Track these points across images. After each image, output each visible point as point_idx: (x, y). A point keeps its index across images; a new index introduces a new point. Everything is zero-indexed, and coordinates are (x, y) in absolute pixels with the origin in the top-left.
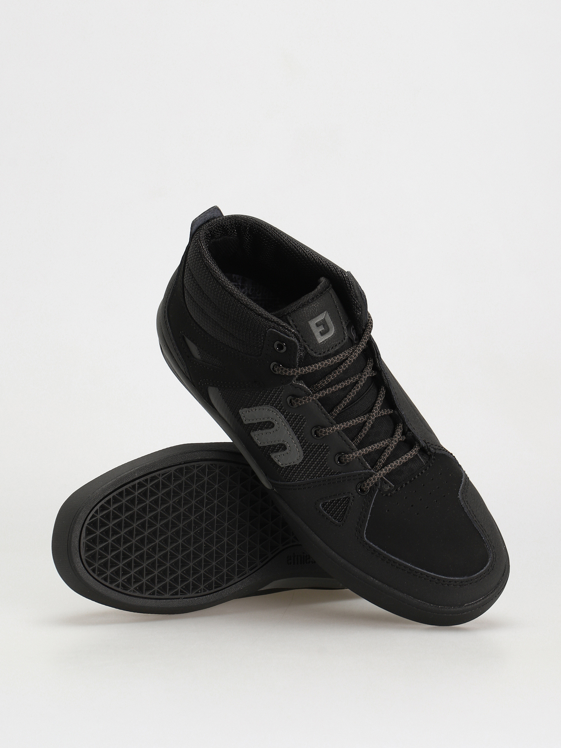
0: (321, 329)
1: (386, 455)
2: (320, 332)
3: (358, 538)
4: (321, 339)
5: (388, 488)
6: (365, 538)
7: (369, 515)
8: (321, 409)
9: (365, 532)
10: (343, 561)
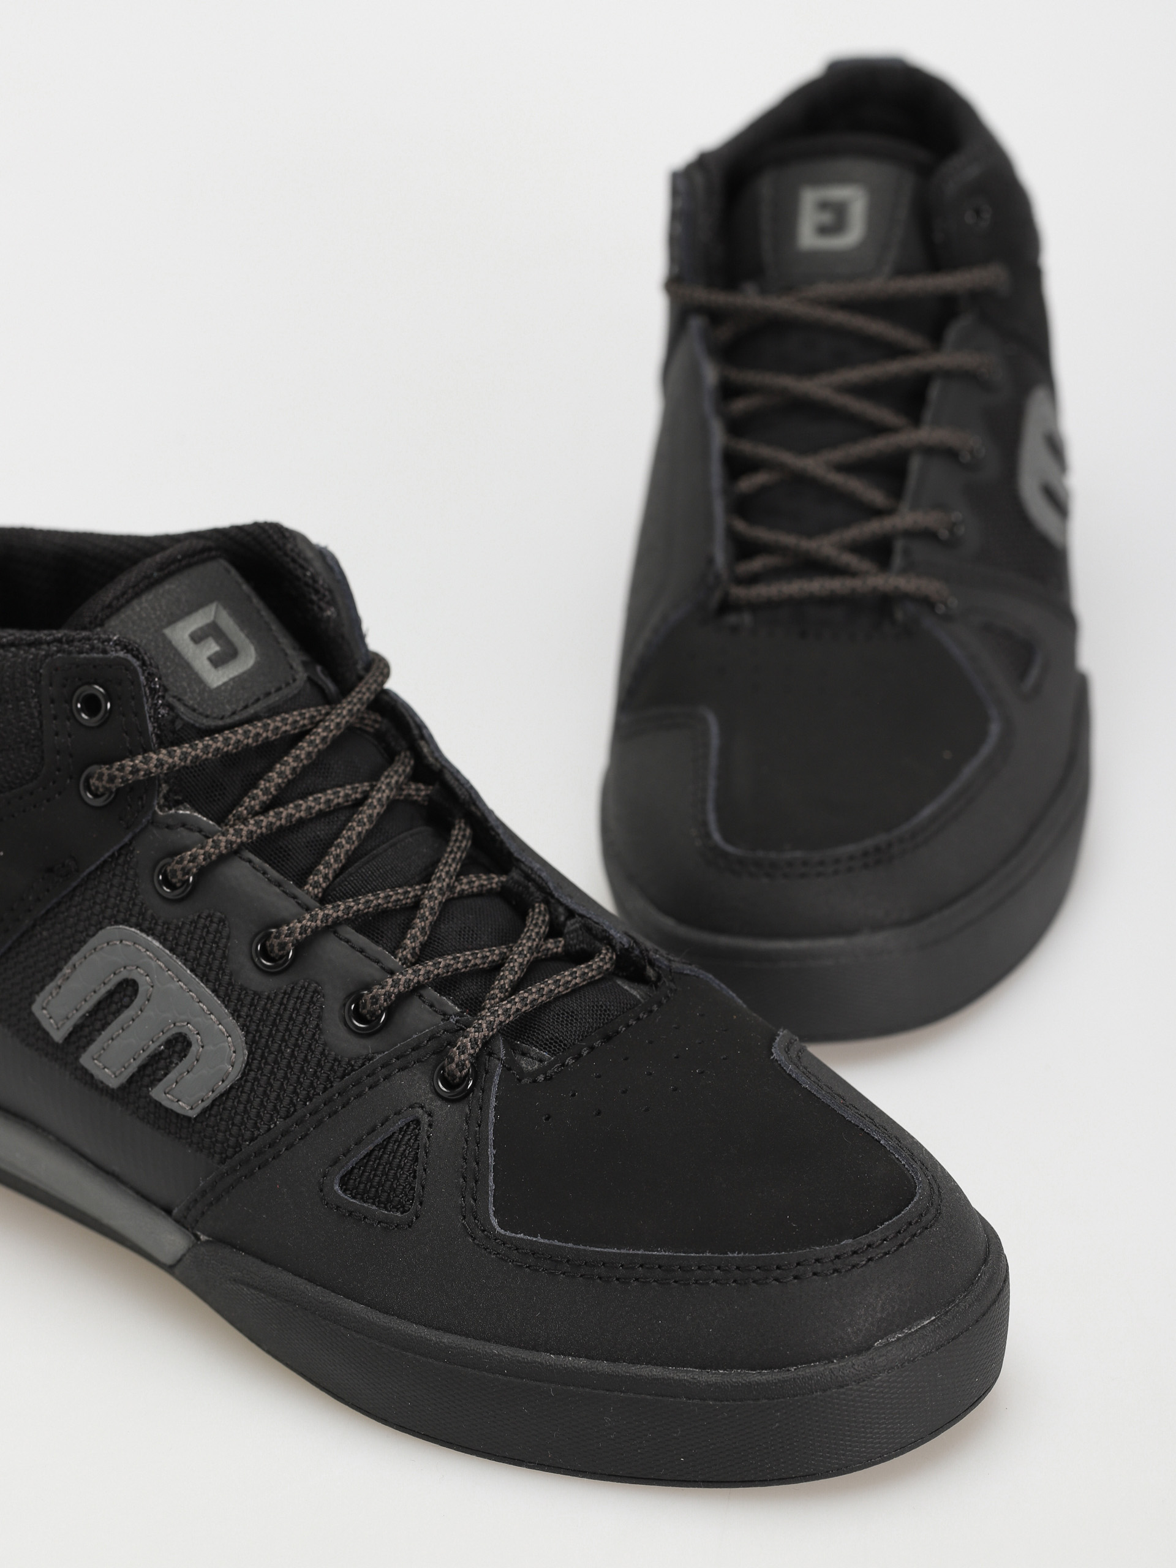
0: (212, 647)
1: (507, 977)
2: (210, 659)
3: (474, 1239)
4: (216, 678)
5: (536, 1066)
6: (498, 1229)
7: (491, 1151)
8: (264, 873)
9: (492, 1209)
10: (447, 1339)
